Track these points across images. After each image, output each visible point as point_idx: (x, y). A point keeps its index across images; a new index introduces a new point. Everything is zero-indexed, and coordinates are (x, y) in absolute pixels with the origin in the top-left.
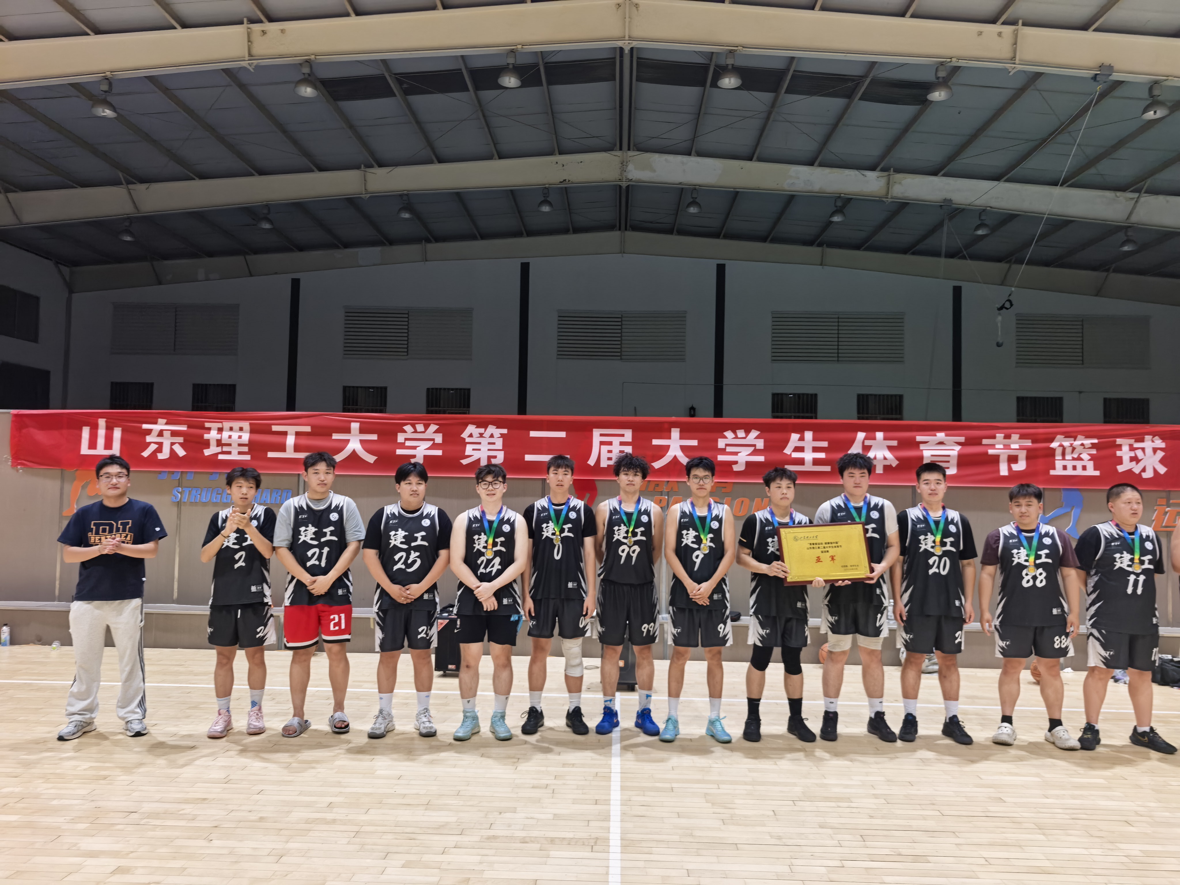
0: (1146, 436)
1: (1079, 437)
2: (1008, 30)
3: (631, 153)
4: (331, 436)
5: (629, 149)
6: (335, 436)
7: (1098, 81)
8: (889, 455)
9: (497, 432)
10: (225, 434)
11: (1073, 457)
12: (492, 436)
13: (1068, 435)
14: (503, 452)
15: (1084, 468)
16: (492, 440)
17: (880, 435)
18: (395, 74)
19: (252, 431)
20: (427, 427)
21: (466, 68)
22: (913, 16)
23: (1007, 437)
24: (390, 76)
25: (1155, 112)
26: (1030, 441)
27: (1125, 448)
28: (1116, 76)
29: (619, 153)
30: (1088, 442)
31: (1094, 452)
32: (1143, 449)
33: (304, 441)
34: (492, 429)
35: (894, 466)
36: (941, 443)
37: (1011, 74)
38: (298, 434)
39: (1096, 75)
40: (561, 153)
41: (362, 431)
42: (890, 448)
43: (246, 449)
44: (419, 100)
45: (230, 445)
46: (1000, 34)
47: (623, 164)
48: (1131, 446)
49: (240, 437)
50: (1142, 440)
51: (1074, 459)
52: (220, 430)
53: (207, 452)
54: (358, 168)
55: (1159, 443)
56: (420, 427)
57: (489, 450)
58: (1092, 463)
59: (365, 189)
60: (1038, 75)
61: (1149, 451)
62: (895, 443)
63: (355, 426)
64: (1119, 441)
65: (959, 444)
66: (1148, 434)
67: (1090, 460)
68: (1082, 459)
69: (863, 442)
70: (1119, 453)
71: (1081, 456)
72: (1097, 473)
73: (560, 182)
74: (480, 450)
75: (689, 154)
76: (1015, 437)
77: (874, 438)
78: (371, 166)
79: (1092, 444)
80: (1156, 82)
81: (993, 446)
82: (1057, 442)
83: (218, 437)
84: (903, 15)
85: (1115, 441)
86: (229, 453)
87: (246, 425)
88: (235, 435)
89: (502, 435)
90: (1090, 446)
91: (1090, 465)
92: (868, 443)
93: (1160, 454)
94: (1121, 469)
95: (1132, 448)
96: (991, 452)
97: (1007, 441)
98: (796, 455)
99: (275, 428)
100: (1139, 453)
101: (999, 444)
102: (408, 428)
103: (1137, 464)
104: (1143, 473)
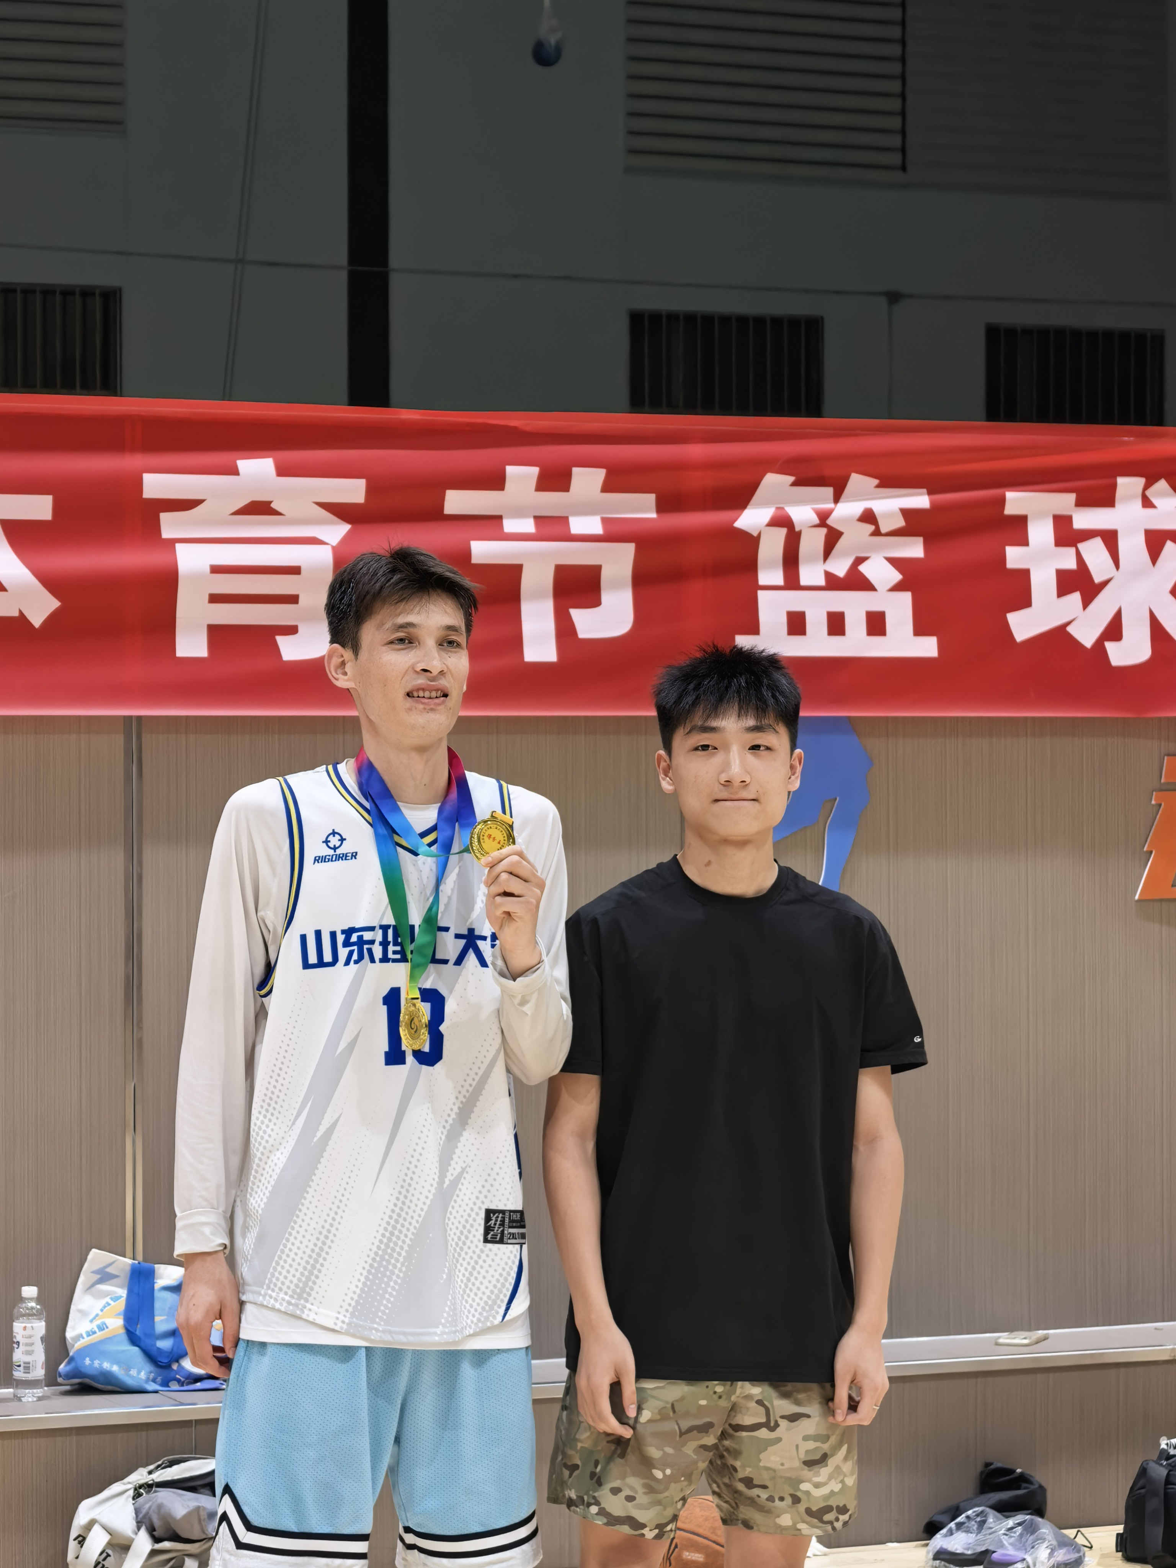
0: (1121, 481)
1: (857, 481)
11: (829, 575)
13: (813, 475)
15: (878, 625)
23: (554, 479)
26: (651, 498)
27: (1040, 533)
30: (890, 506)
31: (915, 549)
32: (1110, 538)
35: (37, 621)
36: (259, 508)
48: (1062, 524)
50: (1107, 499)
51: (833, 583)
58: (906, 598)
61: (1134, 546)
62: (38, 508)
64: (1015, 501)
65: (340, 511)
66: (1130, 470)
67: (897, 588)
68: (865, 585)
70: (1014, 556)
71: (863, 568)
72: (929, 648)
76: (587, 480)
79: (906, 513)
81: (490, 524)
82: (764, 504)
85: (1002, 501)
90: (900, 523)
91: (900, 610)
94: (1023, 626)
95: (1066, 534)
96: (483, 550)
97: (551, 502)
100: (1095, 555)
101: (519, 513)
103: (1086, 603)
104: (1110, 646)
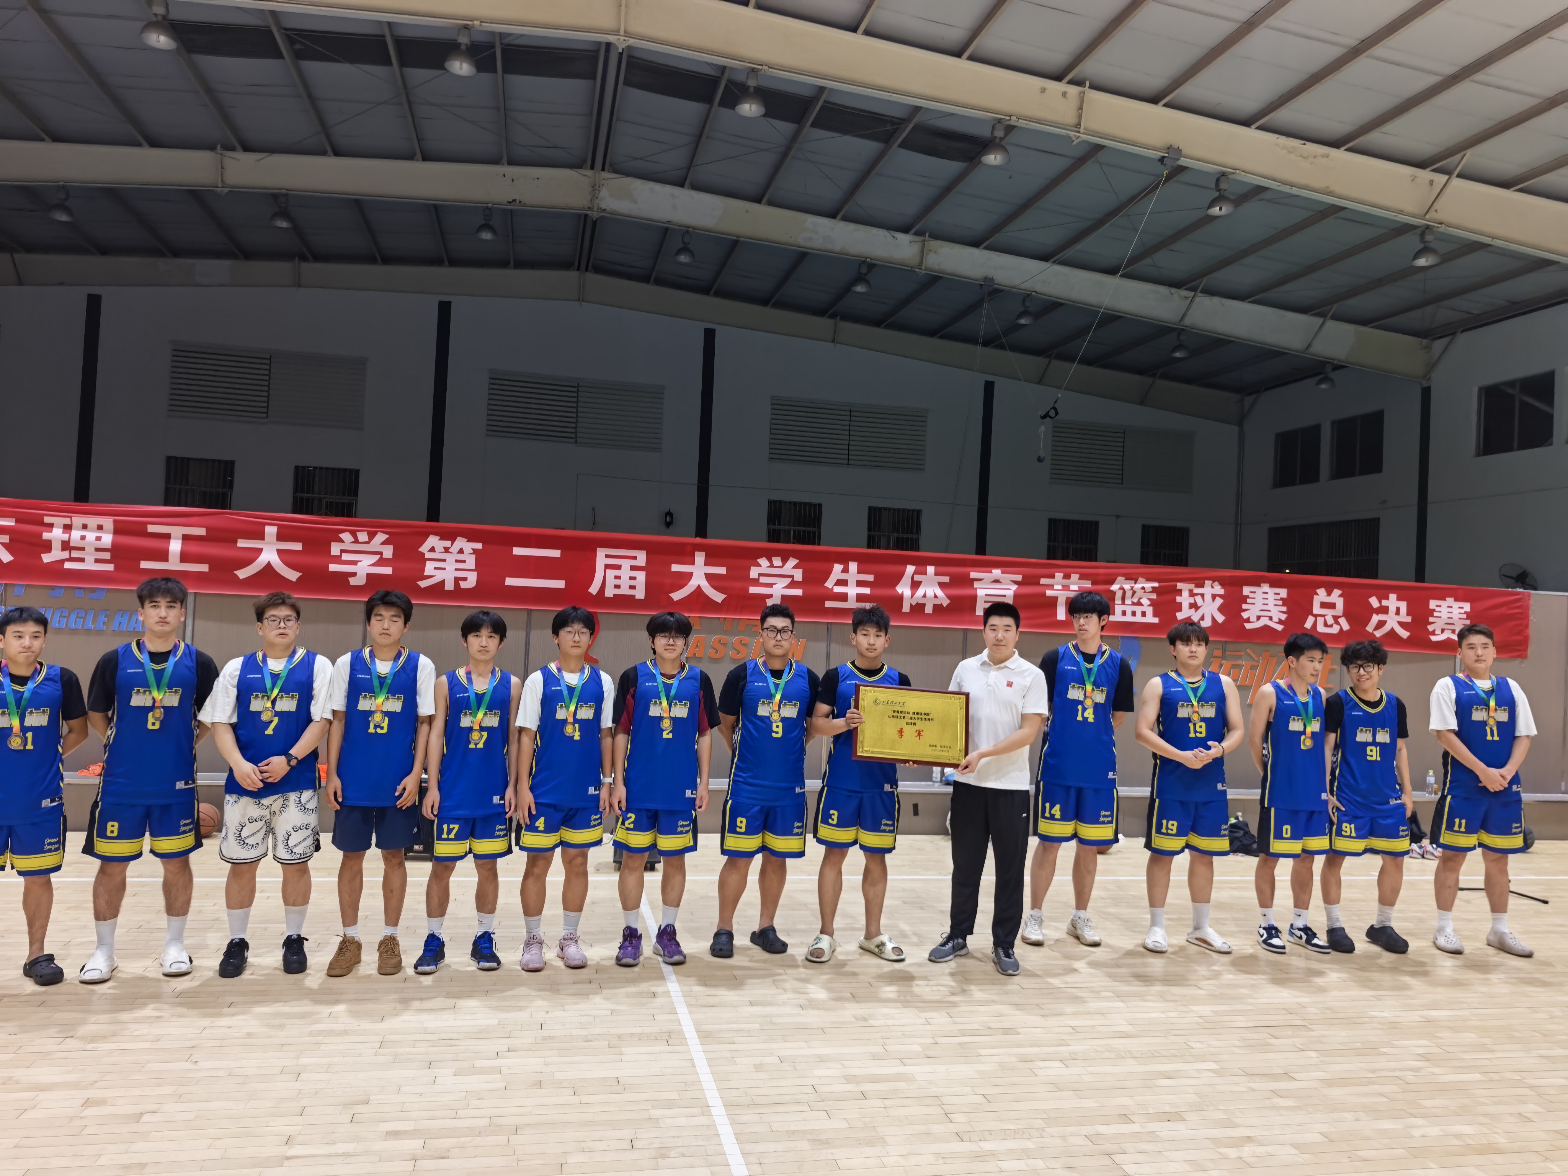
0: (1206, 581)
1: (1140, 579)
2: (1073, 90)
3: (605, 175)
4: (236, 542)
5: (603, 170)
6: (242, 543)
7: (1165, 165)
8: (939, 592)
9: (469, 547)
10: (76, 534)
11: (1133, 602)
12: (461, 551)
13: (1130, 577)
14: (475, 573)
15: (1144, 614)
16: (461, 557)
17: (931, 569)
18: (286, 29)
19: (117, 531)
20: (372, 536)
21: (392, 36)
22: (971, 58)
23: (1067, 576)
24: (278, 31)
25: (1221, 209)
26: (1089, 582)
27: (1186, 594)
28: (1183, 162)
29: (589, 173)
30: (1149, 585)
31: (1154, 596)
32: (1203, 595)
33: (195, 548)
34: (461, 542)
35: (945, 605)
36: (997, 581)
37: (1074, 143)
38: (186, 538)
39: (1164, 157)
40: (511, 163)
41: (280, 537)
42: (942, 585)
43: (107, 556)
44: (315, 69)
45: (83, 549)
46: (1064, 94)
47: (595, 188)
48: (1191, 591)
49: (98, 539)
50: (1202, 586)
51: (1133, 604)
52: (68, 528)
53: (47, 558)
54: (212, 148)
55: (1219, 590)
56: (363, 536)
57: (456, 569)
58: (1151, 608)
59: (223, 181)
60: (1100, 147)
61: (1208, 597)
62: (946, 579)
63: (271, 531)
64: (1180, 586)
65: (1016, 582)
66: (1208, 579)
67: (1149, 605)
68: (1142, 605)
69: (913, 577)
70: (1178, 599)
71: (1141, 600)
72: (1156, 620)
73: (508, 202)
74: (444, 569)
75: (682, 185)
76: (1075, 577)
77: (925, 573)
78: (233, 149)
79: (1153, 588)
80: (1224, 174)
81: (1051, 587)
82: (1118, 584)
83: (65, 537)
84: (958, 54)
85: (1176, 585)
86: (82, 560)
87: (108, 522)
88: (91, 536)
89: (475, 551)
90: (1151, 590)
91: (1150, 611)
92: (917, 578)
93: (1219, 601)
94: (1180, 616)
95: (1192, 594)
96: (1049, 593)
97: (1066, 581)
98: (838, 589)
99: (151, 529)
100: (1199, 599)
101: (1058, 584)
102: (346, 537)
103: (1196, 611)
104: (1201, 622)
